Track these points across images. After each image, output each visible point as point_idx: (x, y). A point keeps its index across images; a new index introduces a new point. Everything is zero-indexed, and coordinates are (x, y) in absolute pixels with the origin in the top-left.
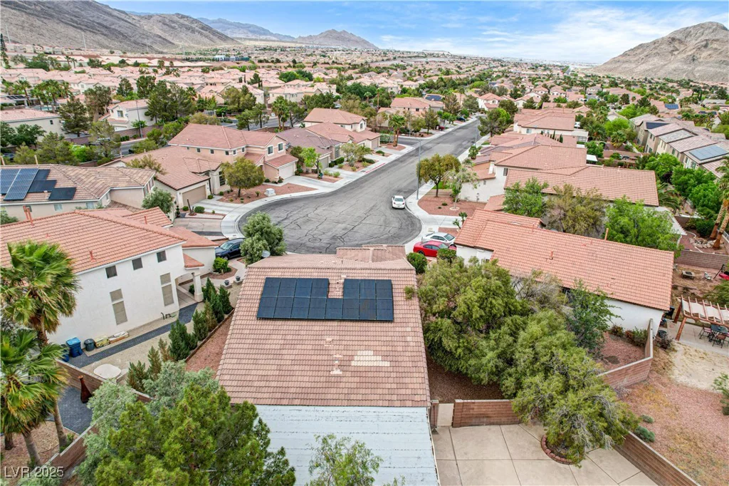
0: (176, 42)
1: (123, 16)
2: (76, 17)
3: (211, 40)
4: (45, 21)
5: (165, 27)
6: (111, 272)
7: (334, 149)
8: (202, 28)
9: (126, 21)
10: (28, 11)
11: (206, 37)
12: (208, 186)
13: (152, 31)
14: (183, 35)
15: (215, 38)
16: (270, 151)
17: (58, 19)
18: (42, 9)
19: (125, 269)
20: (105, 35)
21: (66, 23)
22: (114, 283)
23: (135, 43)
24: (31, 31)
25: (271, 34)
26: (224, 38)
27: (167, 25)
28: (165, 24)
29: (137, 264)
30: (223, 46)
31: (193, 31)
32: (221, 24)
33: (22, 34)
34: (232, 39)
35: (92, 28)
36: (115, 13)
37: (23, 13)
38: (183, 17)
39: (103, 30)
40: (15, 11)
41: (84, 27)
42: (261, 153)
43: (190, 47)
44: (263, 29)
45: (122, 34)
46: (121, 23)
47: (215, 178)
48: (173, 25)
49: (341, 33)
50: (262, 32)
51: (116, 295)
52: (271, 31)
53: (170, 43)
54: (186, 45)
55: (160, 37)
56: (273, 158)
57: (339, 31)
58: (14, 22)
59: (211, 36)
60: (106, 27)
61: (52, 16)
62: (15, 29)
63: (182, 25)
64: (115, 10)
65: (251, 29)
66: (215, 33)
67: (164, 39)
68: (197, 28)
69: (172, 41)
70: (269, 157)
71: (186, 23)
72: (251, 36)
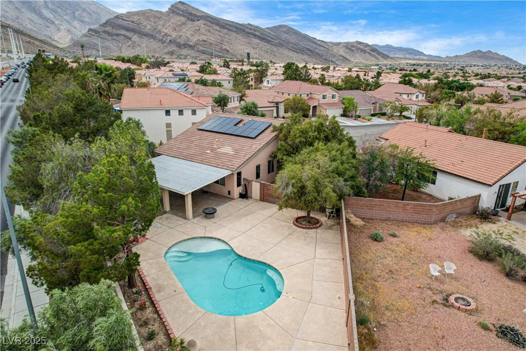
0: (352, 59)
1: (323, 44)
2: (296, 45)
3: (376, 58)
4: (279, 48)
5: (347, 50)
6: (168, 113)
7: (378, 104)
8: (372, 51)
9: (324, 47)
10: (272, 43)
11: (373, 56)
12: (275, 111)
13: (338, 53)
14: (358, 55)
15: (379, 57)
16: (324, 97)
17: (286, 47)
18: (279, 42)
19: (175, 113)
20: (309, 55)
21: (290, 49)
22: (168, 119)
23: (325, 60)
24: (271, 54)
25: (425, 55)
26: (386, 57)
27: (349, 49)
28: (347, 48)
29: (181, 112)
30: (384, 63)
31: (365, 52)
32: (388, 48)
33: (266, 56)
34: (392, 58)
35: (302, 51)
36: (319, 43)
37: (269, 45)
38: (360, 43)
39: (308, 52)
40: (265, 43)
41: (298, 51)
42: (317, 98)
43: (361, 63)
44: (419, 52)
45: (319, 55)
46: (321, 48)
47: (282, 107)
48: (353, 49)
49: (486, 52)
50: (418, 53)
51: (168, 125)
52: (425, 53)
53: (348, 60)
54: (359, 61)
55: (342, 56)
56: (326, 102)
57: (484, 51)
58: (264, 50)
59: (377, 56)
60: (311, 51)
61: (283, 45)
62: (263, 53)
63: (359, 48)
64: (319, 40)
65: (409, 51)
66: (379, 53)
67: (344, 58)
68: (368, 50)
69: (350, 59)
70: (322, 101)
71: (361, 47)
72: (407, 56)
